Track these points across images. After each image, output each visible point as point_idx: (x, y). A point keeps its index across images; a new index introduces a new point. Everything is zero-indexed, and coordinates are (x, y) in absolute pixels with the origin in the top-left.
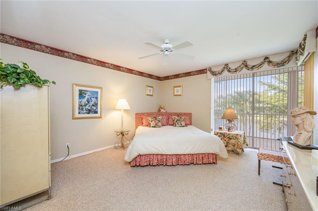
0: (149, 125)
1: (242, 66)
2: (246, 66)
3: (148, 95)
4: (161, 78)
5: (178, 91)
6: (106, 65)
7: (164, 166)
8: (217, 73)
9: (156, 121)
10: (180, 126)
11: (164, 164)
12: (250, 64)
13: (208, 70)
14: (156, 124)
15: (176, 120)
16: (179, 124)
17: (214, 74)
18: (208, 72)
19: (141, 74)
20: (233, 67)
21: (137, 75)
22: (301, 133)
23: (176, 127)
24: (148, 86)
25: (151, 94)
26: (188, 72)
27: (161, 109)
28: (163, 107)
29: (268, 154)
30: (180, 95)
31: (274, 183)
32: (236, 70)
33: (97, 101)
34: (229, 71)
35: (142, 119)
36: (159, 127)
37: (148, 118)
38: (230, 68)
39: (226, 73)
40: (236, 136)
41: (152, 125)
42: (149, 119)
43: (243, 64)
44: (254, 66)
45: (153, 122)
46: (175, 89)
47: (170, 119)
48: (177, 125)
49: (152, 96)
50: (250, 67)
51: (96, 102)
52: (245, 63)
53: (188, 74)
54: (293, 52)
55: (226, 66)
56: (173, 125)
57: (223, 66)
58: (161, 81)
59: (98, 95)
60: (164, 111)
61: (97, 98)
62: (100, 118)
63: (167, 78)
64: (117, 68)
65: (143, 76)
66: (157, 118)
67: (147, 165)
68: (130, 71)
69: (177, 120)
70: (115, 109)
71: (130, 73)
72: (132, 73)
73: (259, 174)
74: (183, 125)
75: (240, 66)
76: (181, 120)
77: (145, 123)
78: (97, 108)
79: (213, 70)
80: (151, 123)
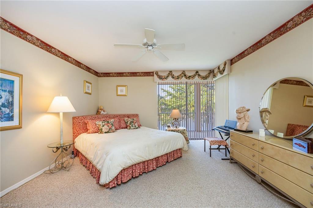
0: (99, 131)
1: (182, 75)
2: (185, 75)
3: (86, 93)
4: (99, 73)
5: (122, 91)
6: (28, 37)
7: (147, 173)
8: (163, 77)
9: (109, 125)
10: (134, 129)
11: (147, 172)
12: (188, 74)
13: (155, 73)
14: (110, 129)
15: (129, 122)
16: (133, 126)
17: (160, 77)
18: (155, 75)
19: (78, 64)
20: (176, 74)
21: (74, 64)
22: (244, 123)
23: (131, 130)
24: (87, 82)
25: (90, 92)
26: (134, 72)
27: (101, 111)
28: (102, 108)
29: (216, 141)
30: (125, 96)
31: (222, 159)
32: (178, 78)
33: (13, 97)
34: (173, 78)
35: (86, 124)
36: (113, 132)
37: (96, 123)
38: (173, 75)
39: (170, 78)
40: (183, 131)
41: (104, 130)
42: (99, 123)
43: (182, 73)
44: (190, 76)
45: (106, 126)
46: (119, 88)
47: (122, 122)
48: (131, 127)
49: (90, 94)
50: (188, 77)
51: (11, 100)
52: (184, 73)
53: (134, 74)
54: (210, 71)
55: (170, 73)
56: (126, 128)
57: (168, 73)
58: (98, 77)
59: (13, 87)
60: (104, 113)
61: (11, 92)
62: (19, 127)
63: (107, 75)
64: (47, 48)
65: (80, 67)
66: (110, 122)
67: (130, 179)
68: (65, 57)
69: (131, 122)
70: (48, 111)
71: (66, 60)
72: (68, 61)
73: (211, 156)
74: (137, 127)
75: (181, 75)
76: (134, 122)
77: (93, 129)
78: (12, 111)
79: (160, 74)
80: (103, 128)
